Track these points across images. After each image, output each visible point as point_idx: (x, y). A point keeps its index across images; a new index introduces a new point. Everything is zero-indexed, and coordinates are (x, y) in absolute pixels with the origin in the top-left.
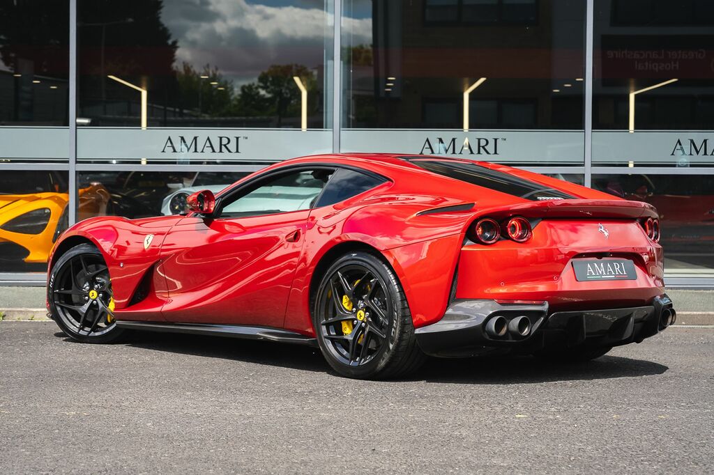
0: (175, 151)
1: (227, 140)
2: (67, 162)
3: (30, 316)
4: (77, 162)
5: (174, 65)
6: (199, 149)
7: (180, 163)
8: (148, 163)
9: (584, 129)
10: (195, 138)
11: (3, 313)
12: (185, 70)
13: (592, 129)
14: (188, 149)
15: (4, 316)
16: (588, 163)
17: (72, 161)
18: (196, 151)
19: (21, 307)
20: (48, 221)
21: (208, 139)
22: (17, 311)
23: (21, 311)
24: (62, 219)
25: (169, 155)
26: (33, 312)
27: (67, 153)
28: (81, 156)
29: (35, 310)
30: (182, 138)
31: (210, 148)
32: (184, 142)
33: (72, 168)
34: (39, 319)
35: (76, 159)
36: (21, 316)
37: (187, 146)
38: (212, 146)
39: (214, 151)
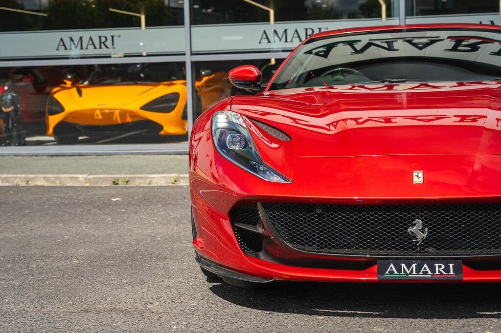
0: (269, 42)
1: (311, 31)
2: (184, 54)
3: (148, 181)
4: (192, 54)
7: (273, 52)
11: (126, 180)
15: (127, 182)
17: (188, 53)
19: (142, 174)
21: (296, 30)
22: (139, 178)
23: (141, 178)
26: (151, 178)
27: (184, 47)
28: (194, 49)
29: (152, 176)
31: (298, 38)
34: (156, 184)
35: (191, 51)
36: (141, 181)
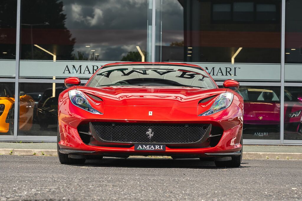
0: (70, 73)
1: (96, 67)
5: (73, 53)
6: (82, 72)
8: (56, 79)
9: (281, 63)
10: (80, 66)
12: (79, 56)
13: (285, 63)
14: (77, 72)
16: (283, 81)
18: (80, 73)
20: (3, 111)
21: (87, 67)
24: (10, 110)
25: (67, 75)
30: (74, 66)
31: (88, 71)
32: (75, 68)
33: (17, 81)
37: (76, 71)
38: (89, 70)
39: (90, 73)
